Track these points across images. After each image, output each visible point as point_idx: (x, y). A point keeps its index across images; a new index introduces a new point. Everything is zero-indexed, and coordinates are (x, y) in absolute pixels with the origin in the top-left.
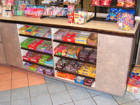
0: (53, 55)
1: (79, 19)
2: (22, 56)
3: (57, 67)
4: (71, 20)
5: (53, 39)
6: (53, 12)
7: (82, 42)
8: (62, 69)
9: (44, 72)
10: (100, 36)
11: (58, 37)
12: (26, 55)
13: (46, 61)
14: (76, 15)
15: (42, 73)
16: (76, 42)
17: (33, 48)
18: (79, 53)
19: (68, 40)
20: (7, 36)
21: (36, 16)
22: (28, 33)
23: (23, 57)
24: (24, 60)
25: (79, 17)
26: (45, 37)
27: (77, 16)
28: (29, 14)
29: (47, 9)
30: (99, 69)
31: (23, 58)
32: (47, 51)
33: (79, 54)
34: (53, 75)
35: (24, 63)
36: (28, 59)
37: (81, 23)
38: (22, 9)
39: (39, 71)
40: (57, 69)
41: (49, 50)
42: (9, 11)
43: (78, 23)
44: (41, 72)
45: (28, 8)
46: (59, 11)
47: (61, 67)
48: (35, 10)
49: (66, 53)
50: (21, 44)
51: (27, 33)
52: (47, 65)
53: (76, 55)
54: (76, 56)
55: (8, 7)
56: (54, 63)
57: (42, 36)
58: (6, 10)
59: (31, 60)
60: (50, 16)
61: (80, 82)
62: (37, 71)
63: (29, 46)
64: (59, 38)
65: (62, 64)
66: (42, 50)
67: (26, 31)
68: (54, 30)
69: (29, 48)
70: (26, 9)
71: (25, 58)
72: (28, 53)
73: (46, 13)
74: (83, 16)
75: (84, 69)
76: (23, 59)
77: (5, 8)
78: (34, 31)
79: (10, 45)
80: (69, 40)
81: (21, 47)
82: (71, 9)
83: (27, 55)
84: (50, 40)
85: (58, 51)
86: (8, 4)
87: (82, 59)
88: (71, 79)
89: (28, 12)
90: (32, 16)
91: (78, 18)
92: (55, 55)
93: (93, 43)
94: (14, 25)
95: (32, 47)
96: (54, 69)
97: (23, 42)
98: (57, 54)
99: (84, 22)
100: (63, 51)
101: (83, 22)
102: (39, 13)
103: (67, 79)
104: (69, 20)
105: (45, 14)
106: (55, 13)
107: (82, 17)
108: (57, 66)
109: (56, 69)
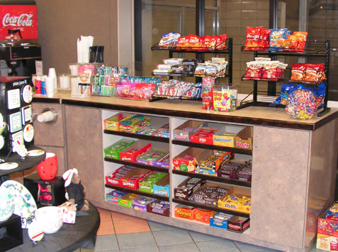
0: (170, 171)
1: (221, 101)
2: (105, 176)
3: (176, 197)
4: (207, 103)
5: (172, 138)
6: (175, 89)
7: (226, 142)
8: (186, 199)
9: (149, 209)
10: (257, 129)
11: (181, 134)
12: (112, 176)
13: (155, 185)
14: (217, 94)
15: (145, 209)
16: (216, 143)
17: (130, 159)
18: (220, 166)
19: (200, 139)
20: (77, 133)
21: (139, 98)
22: (123, 128)
23: (107, 178)
24: (108, 185)
25: (222, 98)
26: (156, 136)
27: (218, 97)
28: (127, 94)
29: (164, 85)
30: (256, 194)
31: (107, 180)
32: (158, 164)
33: (219, 168)
34: (167, 213)
35: (108, 190)
36: (116, 182)
37: (225, 109)
38: (112, 83)
39: (139, 207)
40: (176, 200)
41: (162, 161)
42: (86, 85)
43: (219, 110)
44: (143, 208)
45: (124, 81)
46: (185, 89)
47: (184, 196)
48: (139, 86)
49: (196, 166)
50: (106, 151)
51: (121, 127)
52: (156, 192)
53: (214, 168)
54: (214, 171)
55: (84, 79)
56: (170, 188)
57: (150, 134)
58: (80, 84)
59: (124, 184)
60: (168, 97)
61: (221, 224)
62: (134, 206)
63: (122, 155)
64: (184, 136)
65: (186, 190)
66: (148, 162)
67: (120, 125)
68: (175, 122)
69: (123, 159)
70: (120, 84)
71: (110, 181)
72: (117, 171)
73: (161, 91)
74: (229, 96)
75: (229, 199)
76: (105, 183)
77: (78, 80)
78: (136, 124)
79: (81, 152)
80: (203, 140)
81: (104, 157)
82: (208, 83)
83: (114, 177)
84: (167, 140)
85: (180, 162)
86: (85, 72)
87: (226, 177)
88: (203, 220)
89: (125, 89)
90: (132, 96)
91: (220, 99)
92: (175, 172)
93: (244, 145)
94: (96, 111)
95: (128, 156)
96: (171, 200)
97: (110, 148)
98: (178, 168)
99: (231, 107)
100: (190, 162)
101: (229, 107)
102: (148, 92)
103: (194, 221)
104: (204, 103)
105: (159, 93)
106: (179, 91)
107: (227, 98)
108: (178, 195)
109: (174, 201)
